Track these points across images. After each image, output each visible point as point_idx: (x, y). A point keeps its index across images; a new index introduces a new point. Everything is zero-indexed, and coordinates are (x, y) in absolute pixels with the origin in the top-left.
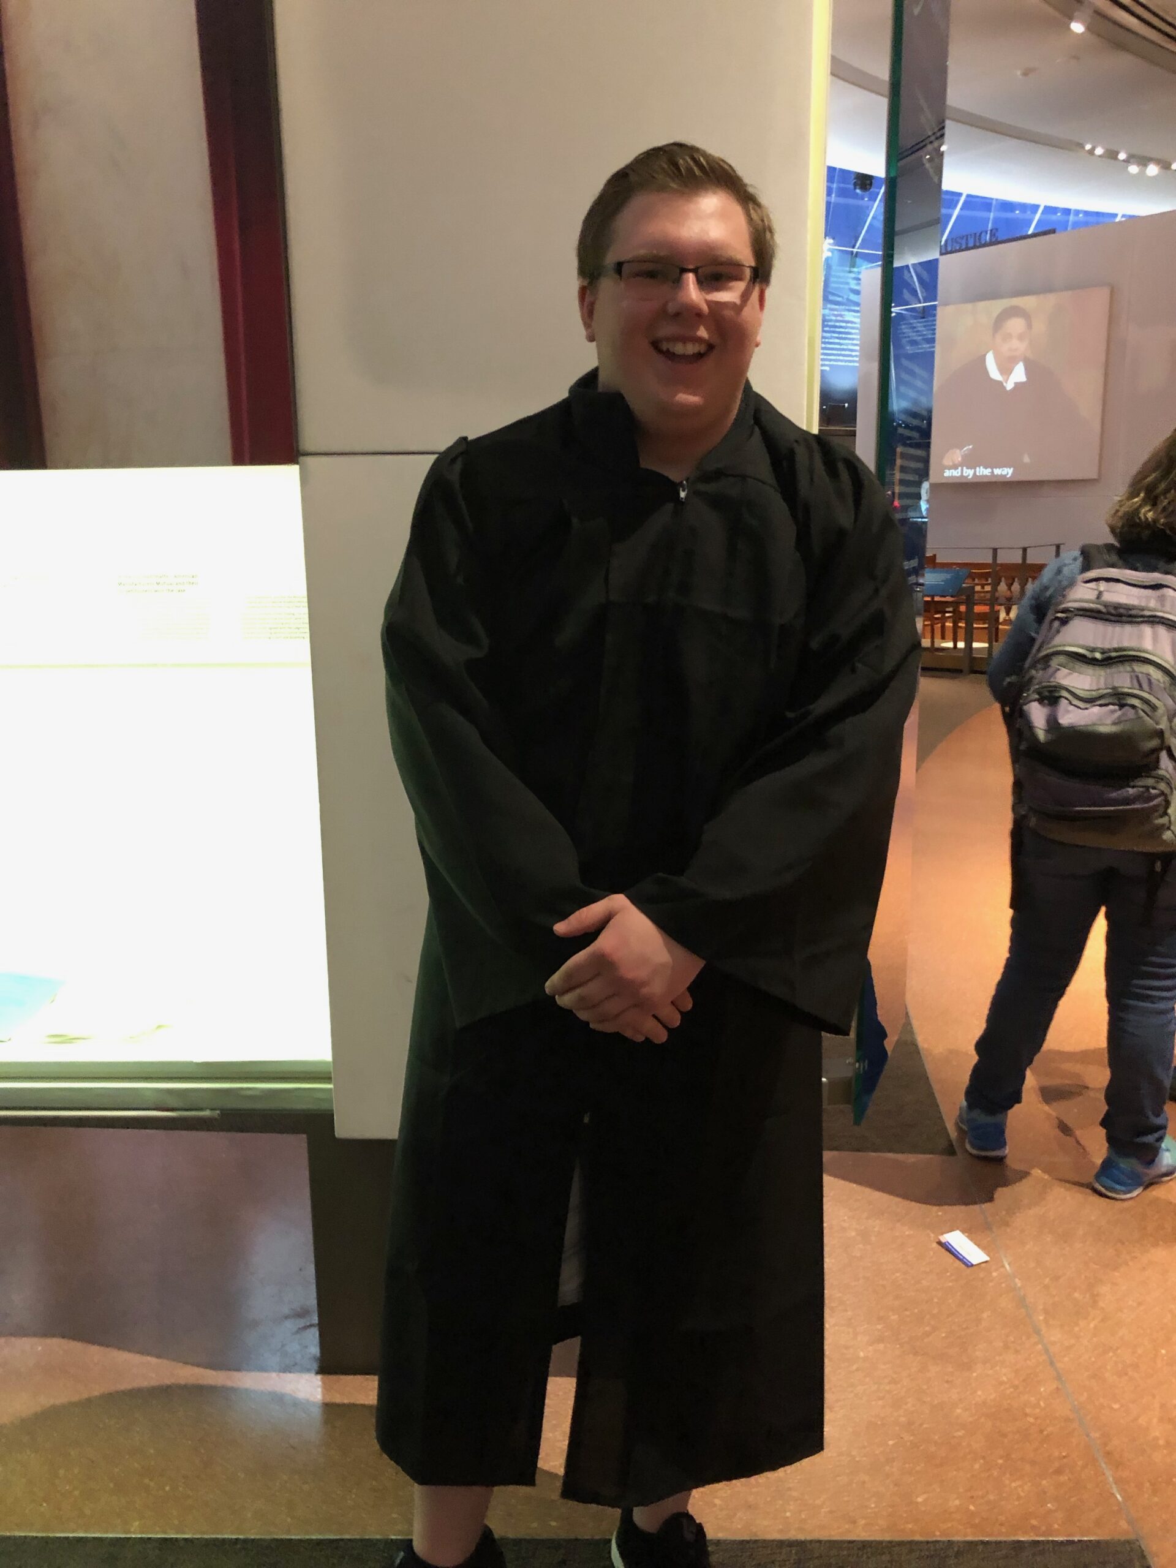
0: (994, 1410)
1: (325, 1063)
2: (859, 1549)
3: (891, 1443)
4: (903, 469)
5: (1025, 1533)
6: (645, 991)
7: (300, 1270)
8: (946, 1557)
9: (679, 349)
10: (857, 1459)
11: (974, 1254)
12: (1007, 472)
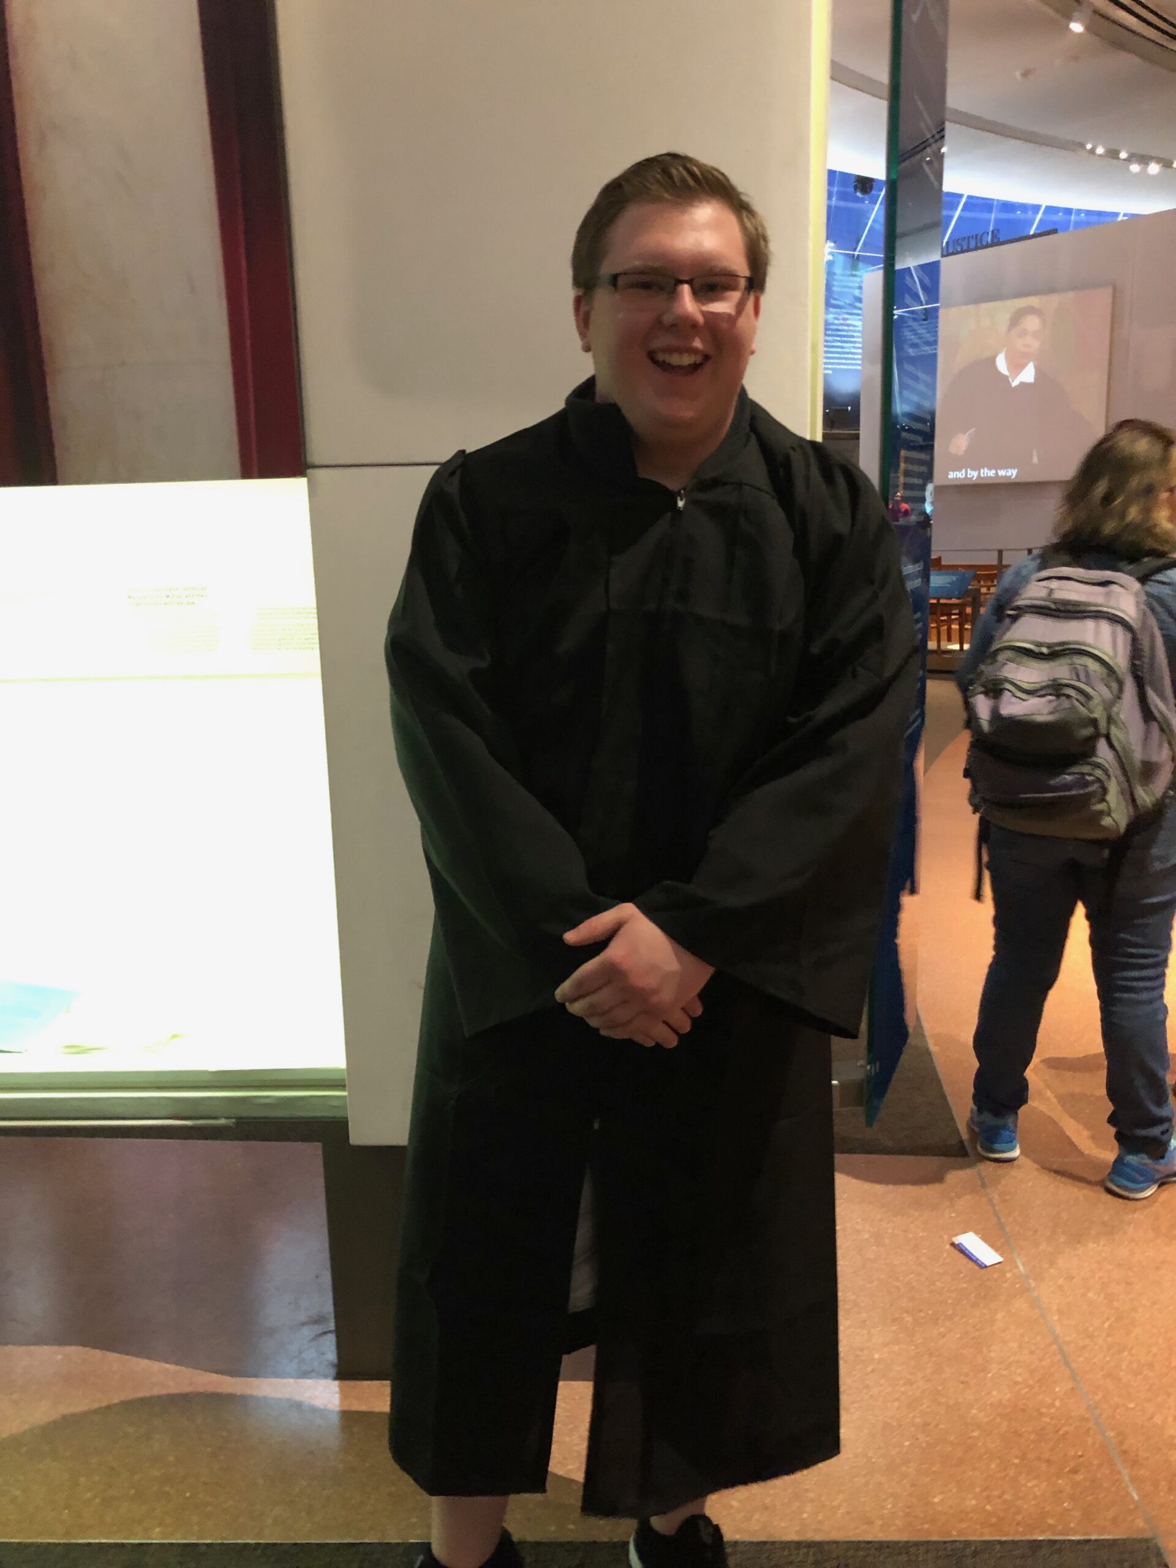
0: (1008, 1410)
1: (341, 1070)
2: (876, 1549)
3: (907, 1443)
4: (907, 474)
5: (1042, 1532)
6: (655, 999)
7: (317, 1277)
8: (963, 1556)
9: (675, 360)
10: (874, 1460)
11: (987, 1255)
12: (1012, 473)
